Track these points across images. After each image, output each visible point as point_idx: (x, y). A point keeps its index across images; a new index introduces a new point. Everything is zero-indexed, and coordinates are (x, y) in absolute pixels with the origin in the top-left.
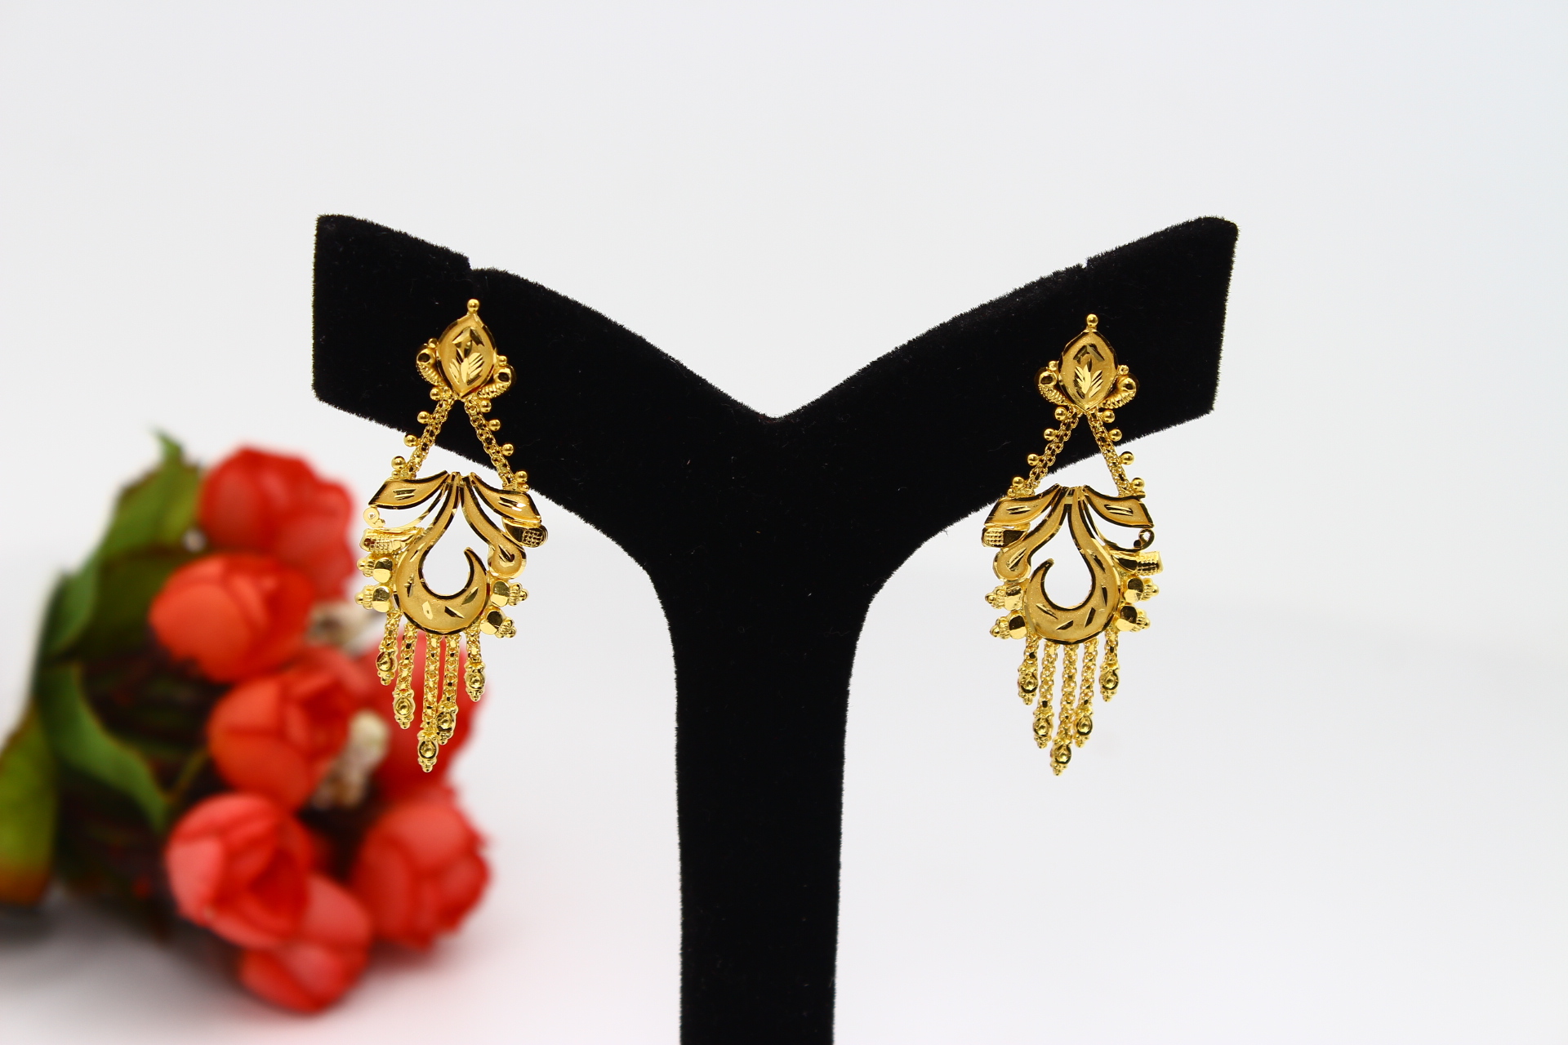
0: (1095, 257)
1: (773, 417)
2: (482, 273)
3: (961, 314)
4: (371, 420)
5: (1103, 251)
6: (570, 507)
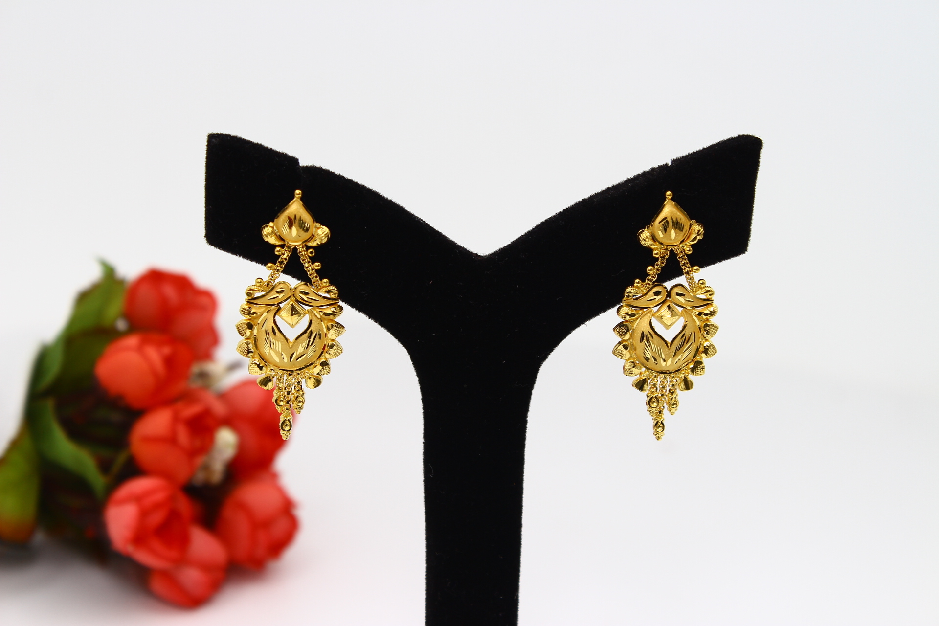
0: (676, 159)
1: (482, 255)
2: (306, 168)
4: (240, 256)
5: (681, 155)
6: (359, 309)
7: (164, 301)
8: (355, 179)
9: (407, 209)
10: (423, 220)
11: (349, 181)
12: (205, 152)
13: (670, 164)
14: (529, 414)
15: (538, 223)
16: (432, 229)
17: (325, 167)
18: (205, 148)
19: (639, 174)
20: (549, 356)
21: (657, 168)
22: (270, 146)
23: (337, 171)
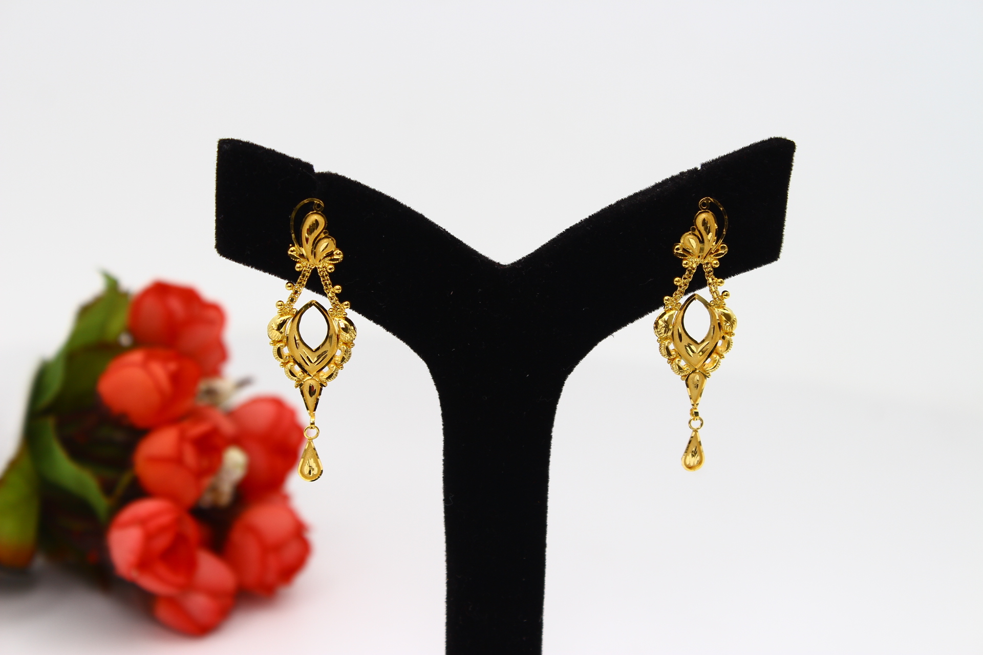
0: (706, 163)
1: (504, 264)
2: (322, 175)
3: (622, 199)
5: (711, 159)
7: (170, 315)
9: (426, 216)
10: (443, 228)
12: (216, 158)
13: (699, 168)
14: (554, 429)
15: (561, 230)
16: (453, 237)
17: (341, 173)
18: (216, 154)
19: (668, 179)
20: (575, 369)
21: (686, 173)
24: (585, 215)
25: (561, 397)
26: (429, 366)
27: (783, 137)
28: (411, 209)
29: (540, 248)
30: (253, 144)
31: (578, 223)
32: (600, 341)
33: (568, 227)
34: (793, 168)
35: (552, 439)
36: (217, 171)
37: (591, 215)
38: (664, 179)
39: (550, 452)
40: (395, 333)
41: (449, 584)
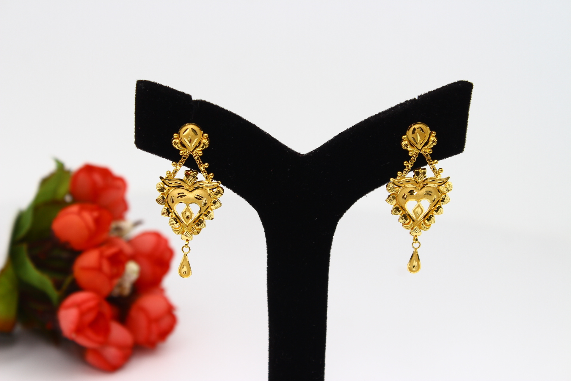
0: (421, 96)
1: (303, 154)
2: (197, 101)
3: (372, 116)
4: (156, 155)
5: (424, 93)
7: (94, 184)
8: (226, 108)
9: (257, 126)
10: (267, 133)
11: (222, 109)
12: (135, 91)
13: (417, 98)
14: (332, 250)
15: (336, 134)
16: (272, 138)
17: (208, 100)
18: (135, 89)
19: (398, 105)
20: (344, 215)
21: (409, 101)
22: (174, 88)
23: (215, 103)
24: (350, 126)
25: (336, 231)
26: (259, 213)
27: (466, 80)
28: (248, 122)
29: (323, 145)
30: (157, 83)
31: (346, 130)
32: (359, 199)
33: (340, 133)
34: (472, 98)
35: (331, 256)
36: (135, 99)
37: (353, 125)
38: (396, 104)
39: (329, 263)
40: (239, 194)
41: (270, 340)
